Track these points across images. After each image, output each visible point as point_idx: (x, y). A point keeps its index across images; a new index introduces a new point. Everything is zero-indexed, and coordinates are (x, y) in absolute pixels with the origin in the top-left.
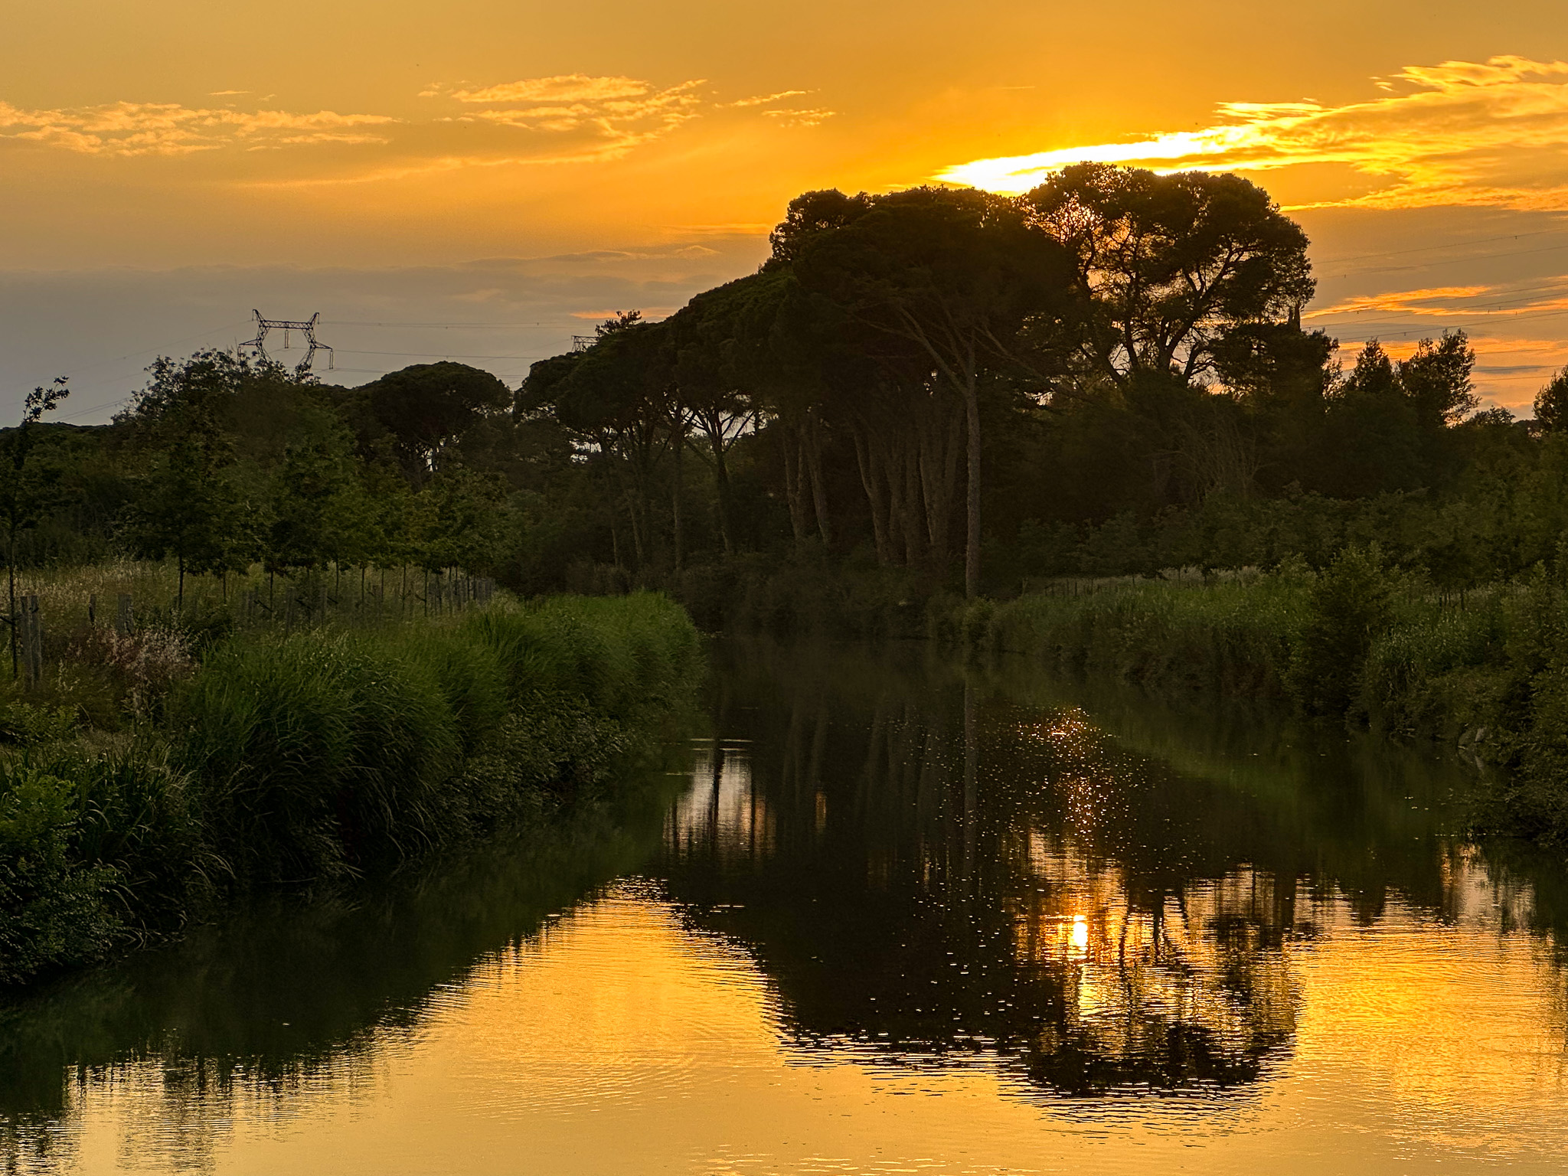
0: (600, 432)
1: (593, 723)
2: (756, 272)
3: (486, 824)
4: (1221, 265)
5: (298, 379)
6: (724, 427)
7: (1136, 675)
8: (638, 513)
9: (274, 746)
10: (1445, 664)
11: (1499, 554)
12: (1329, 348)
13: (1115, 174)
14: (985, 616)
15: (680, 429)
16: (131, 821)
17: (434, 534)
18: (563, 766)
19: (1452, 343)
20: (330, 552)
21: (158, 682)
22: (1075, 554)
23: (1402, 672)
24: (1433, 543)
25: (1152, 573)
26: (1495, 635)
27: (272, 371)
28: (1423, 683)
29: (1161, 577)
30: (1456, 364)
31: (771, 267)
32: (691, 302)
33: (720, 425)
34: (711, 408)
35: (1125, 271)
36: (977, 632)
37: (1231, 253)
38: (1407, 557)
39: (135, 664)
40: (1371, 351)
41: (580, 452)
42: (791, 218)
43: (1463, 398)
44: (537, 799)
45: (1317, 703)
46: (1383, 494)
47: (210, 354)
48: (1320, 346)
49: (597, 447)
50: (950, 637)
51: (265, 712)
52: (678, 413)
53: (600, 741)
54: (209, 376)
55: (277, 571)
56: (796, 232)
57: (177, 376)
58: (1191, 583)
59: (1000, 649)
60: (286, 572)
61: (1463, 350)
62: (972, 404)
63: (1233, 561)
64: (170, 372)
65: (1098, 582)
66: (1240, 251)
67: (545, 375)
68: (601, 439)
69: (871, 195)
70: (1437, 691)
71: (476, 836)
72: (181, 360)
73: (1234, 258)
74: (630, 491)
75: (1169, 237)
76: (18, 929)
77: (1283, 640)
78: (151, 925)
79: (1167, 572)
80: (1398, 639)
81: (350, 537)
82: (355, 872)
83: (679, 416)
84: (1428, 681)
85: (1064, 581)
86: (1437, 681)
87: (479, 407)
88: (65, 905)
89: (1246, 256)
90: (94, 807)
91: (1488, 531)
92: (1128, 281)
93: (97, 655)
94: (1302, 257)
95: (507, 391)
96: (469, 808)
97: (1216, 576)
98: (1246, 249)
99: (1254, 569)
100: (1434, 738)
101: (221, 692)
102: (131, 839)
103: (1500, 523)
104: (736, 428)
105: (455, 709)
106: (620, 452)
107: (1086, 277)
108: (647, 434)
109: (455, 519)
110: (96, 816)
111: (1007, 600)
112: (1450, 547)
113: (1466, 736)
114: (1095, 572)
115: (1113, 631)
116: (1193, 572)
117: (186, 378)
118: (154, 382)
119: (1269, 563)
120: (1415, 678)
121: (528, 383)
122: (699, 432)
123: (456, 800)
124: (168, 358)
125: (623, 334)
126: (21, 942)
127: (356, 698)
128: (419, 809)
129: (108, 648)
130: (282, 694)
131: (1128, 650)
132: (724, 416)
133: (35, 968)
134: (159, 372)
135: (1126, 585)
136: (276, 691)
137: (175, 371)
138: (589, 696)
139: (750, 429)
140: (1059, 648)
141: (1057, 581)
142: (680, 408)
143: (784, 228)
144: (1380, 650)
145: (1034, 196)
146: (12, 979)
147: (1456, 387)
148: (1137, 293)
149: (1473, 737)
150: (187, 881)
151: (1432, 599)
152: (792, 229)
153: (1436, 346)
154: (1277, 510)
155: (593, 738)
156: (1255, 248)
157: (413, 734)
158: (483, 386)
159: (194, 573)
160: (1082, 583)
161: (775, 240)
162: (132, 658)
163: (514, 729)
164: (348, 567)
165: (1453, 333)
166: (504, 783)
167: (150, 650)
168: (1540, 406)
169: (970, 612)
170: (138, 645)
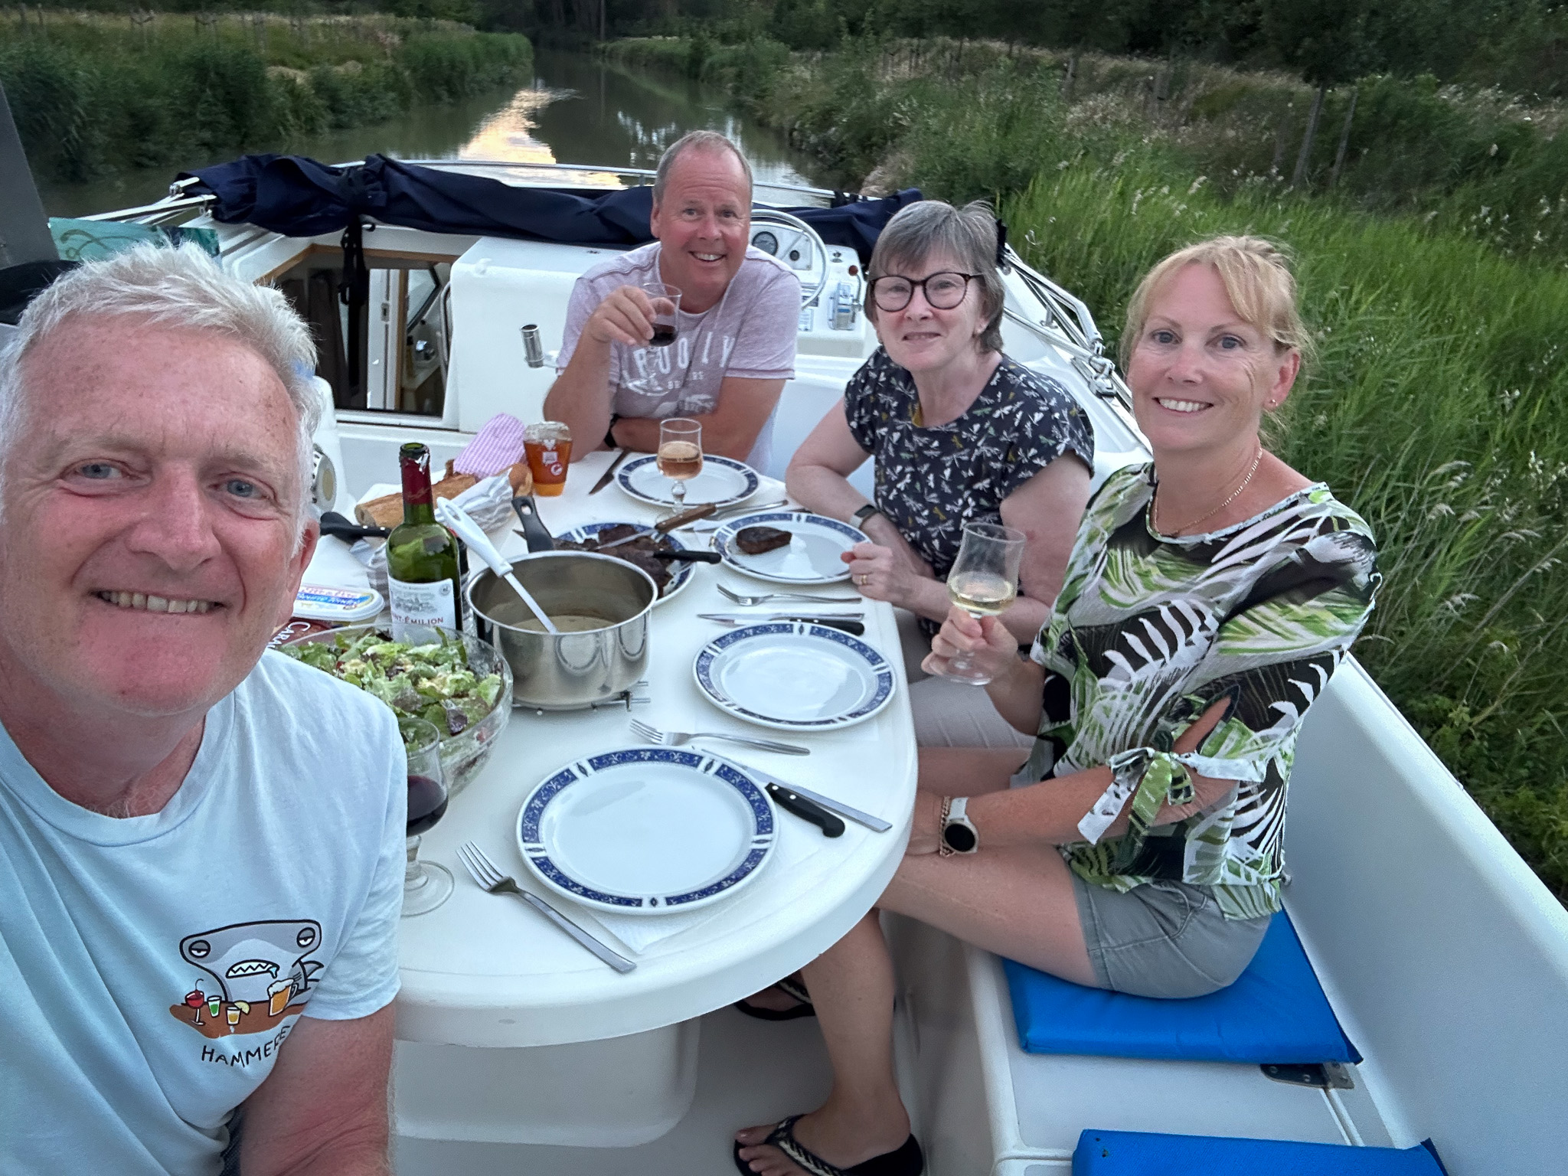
1: (507, 67)
7: (646, 65)
9: (429, 65)
10: (723, 65)
14: (606, 47)
21: (393, 47)
23: (713, 67)
25: (649, 37)
39: (387, 42)
58: (660, 40)
59: (610, 57)
60: (422, 19)
65: (634, 39)
70: (721, 72)
76: (375, 107)
77: (683, 57)
78: (404, 110)
79: (653, 37)
80: (712, 58)
81: (439, 11)
82: (452, 100)
84: (719, 70)
85: (626, 38)
93: (376, 39)
97: (666, 38)
99: (676, 37)
100: (719, 85)
105: (473, 59)
110: (388, 79)
111: (612, 42)
114: (635, 36)
115: (640, 52)
116: (661, 37)
120: (716, 69)
123: (474, 84)
126: (375, 110)
127: (450, 53)
128: (466, 85)
129: (379, 37)
130: (430, 51)
131: (644, 58)
135: (643, 40)
138: (505, 59)
140: (626, 57)
141: (624, 38)
150: (411, 99)
151: (721, 48)
155: (508, 71)
157: (464, 65)
159: (399, 17)
160: (630, 39)
162: (386, 40)
164: (438, 20)
167: (390, 38)
169: (602, 45)
170: (387, 37)
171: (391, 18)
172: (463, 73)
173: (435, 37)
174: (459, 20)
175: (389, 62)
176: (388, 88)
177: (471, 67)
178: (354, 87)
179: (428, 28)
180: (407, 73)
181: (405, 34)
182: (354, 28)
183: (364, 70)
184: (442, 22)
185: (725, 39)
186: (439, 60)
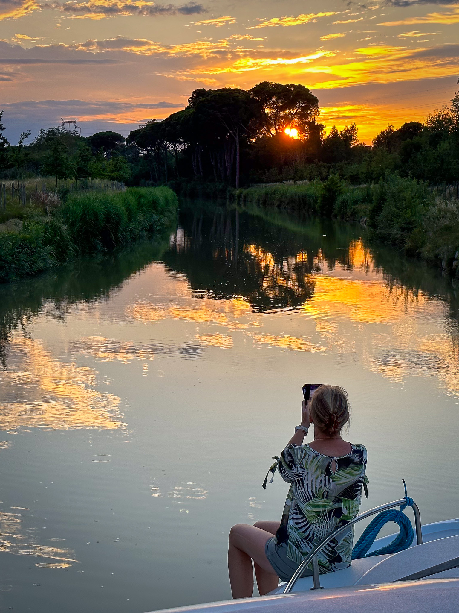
0: (147, 148)
1: (157, 216)
2: (185, 109)
3: (134, 239)
4: (298, 107)
5: (75, 134)
6: (177, 148)
7: (279, 206)
8: (156, 168)
9: (86, 219)
10: (356, 202)
11: (368, 177)
12: (323, 127)
13: (272, 84)
14: (241, 193)
15: (166, 148)
16: (55, 236)
17: (112, 171)
18: (150, 226)
19: (353, 127)
20: (90, 175)
21: (53, 205)
22: (263, 178)
23: (346, 205)
24: (352, 174)
25: (281, 182)
26: (368, 195)
27: (69, 133)
28: (351, 207)
29: (284, 183)
30: (354, 131)
31: (188, 108)
32: (169, 116)
33: (176, 147)
34: (174, 141)
35: (274, 109)
36: (239, 196)
37: (300, 104)
38: (345, 177)
39: (47, 201)
40: (334, 128)
41: (142, 153)
42: (193, 96)
43: (355, 139)
44: (145, 233)
45: (324, 212)
46: (339, 162)
47: (53, 128)
48: (321, 127)
49: (146, 152)
50: (233, 198)
51: (84, 211)
52: (166, 144)
53: (159, 220)
54: (54, 134)
55: (78, 179)
56: (194, 99)
57: (46, 133)
58: (291, 185)
59: (245, 201)
60: (80, 180)
61: (355, 128)
62: (237, 142)
63: (301, 179)
64: (44, 132)
65: (268, 184)
66: (302, 104)
67: (134, 135)
68: (147, 150)
69: (212, 90)
70: (354, 209)
71: (132, 242)
72: (46, 130)
73: (301, 105)
74: (155, 163)
75: (285, 100)
76: (33, 261)
77: (316, 197)
78: (60, 261)
79: (285, 182)
80: (344, 197)
81: (95, 171)
82: (106, 249)
83: (166, 145)
84: (352, 206)
85: (260, 184)
86: (355, 207)
87: (117, 142)
88: (42, 256)
89: (303, 105)
90: (47, 232)
91: (364, 170)
92: (275, 111)
93: (38, 198)
94: (317, 105)
95: (124, 139)
96: (130, 235)
97: (297, 183)
98: (304, 103)
99: (306, 181)
100: (354, 220)
101: (73, 206)
102: (55, 241)
103: (368, 169)
104: (180, 148)
105: (127, 211)
106: (152, 153)
107: (265, 110)
108: (158, 149)
109: (118, 168)
110: (47, 235)
111: (246, 189)
112: (356, 175)
113: (362, 219)
114: (267, 182)
115: (273, 196)
116: (291, 182)
117: (48, 134)
118: (40, 135)
119: (310, 179)
120: (349, 206)
121: (130, 136)
122: (171, 149)
123: (127, 233)
124: (43, 129)
125: (153, 124)
126: (33, 264)
127: (105, 208)
128: (119, 235)
129: (41, 197)
130: (88, 207)
131: (277, 200)
132: (177, 145)
133: (37, 270)
134: (41, 132)
135: (275, 185)
136: (86, 206)
137: (45, 132)
138: (155, 209)
139: (183, 148)
140: (260, 200)
141: (258, 184)
142: (166, 143)
143: (191, 98)
144: (340, 199)
145: (253, 90)
146: (31, 273)
147: (354, 137)
148: (277, 114)
149: (364, 219)
150: (68, 251)
151: (351, 187)
152: (193, 98)
153: (349, 127)
154: (312, 167)
155: (157, 219)
156: (306, 103)
157: (118, 217)
158: (117, 137)
159: (60, 179)
160: (264, 185)
161: (189, 101)
162: (46, 199)
163: (140, 216)
164: (93, 179)
165: (353, 124)
166: (138, 229)
167: (50, 198)
168: (374, 141)
169: (237, 192)
170: (48, 196)
171: (52, 180)
172: (118, 224)
173: (91, 195)
174: (112, 179)
175: (48, 219)
176: (47, 242)
177: (125, 218)
178: (13, 244)
179: (85, 187)
180: (64, 228)
181: (64, 194)
182: (17, 191)
183: (25, 227)
184: (97, 181)
185: (355, 180)
186: (96, 214)
